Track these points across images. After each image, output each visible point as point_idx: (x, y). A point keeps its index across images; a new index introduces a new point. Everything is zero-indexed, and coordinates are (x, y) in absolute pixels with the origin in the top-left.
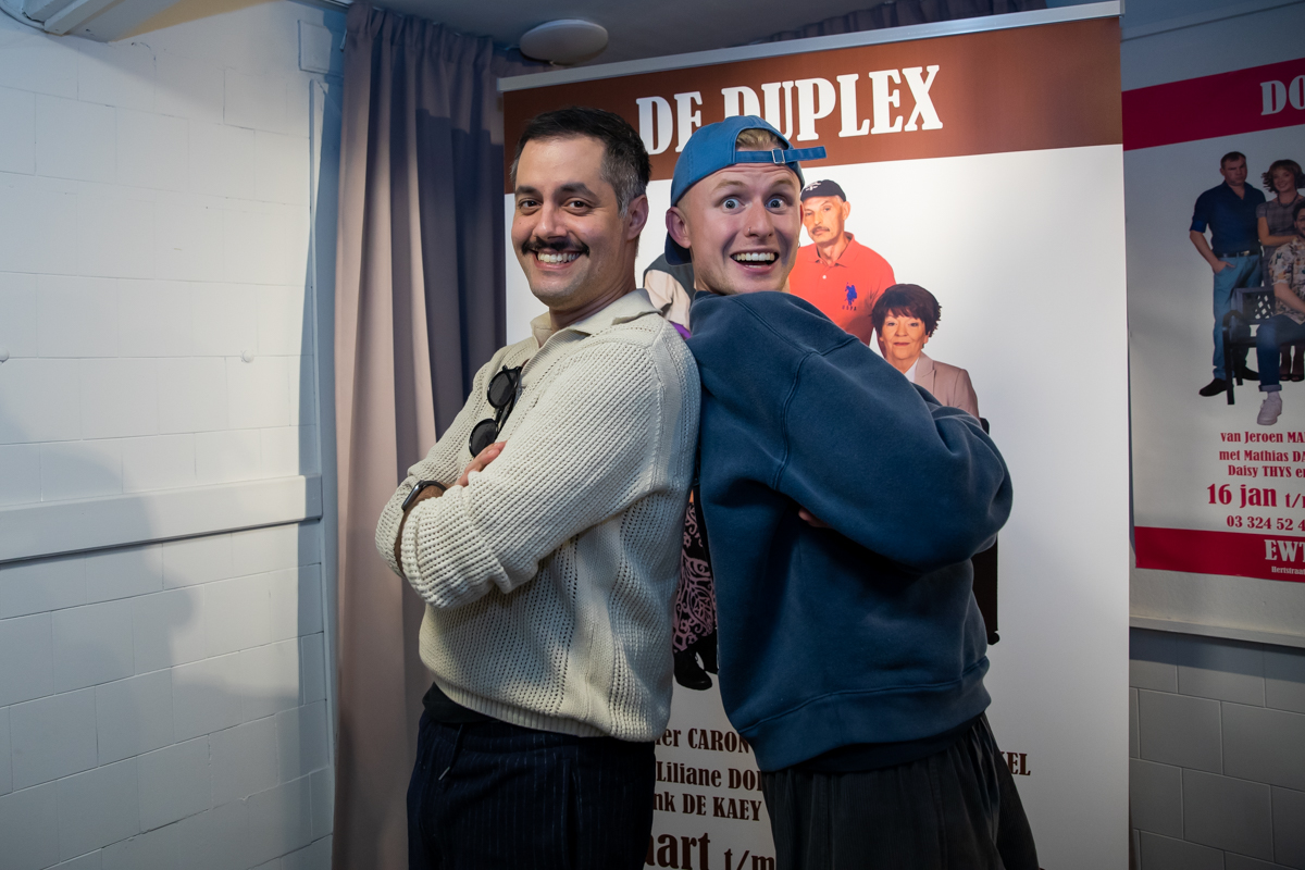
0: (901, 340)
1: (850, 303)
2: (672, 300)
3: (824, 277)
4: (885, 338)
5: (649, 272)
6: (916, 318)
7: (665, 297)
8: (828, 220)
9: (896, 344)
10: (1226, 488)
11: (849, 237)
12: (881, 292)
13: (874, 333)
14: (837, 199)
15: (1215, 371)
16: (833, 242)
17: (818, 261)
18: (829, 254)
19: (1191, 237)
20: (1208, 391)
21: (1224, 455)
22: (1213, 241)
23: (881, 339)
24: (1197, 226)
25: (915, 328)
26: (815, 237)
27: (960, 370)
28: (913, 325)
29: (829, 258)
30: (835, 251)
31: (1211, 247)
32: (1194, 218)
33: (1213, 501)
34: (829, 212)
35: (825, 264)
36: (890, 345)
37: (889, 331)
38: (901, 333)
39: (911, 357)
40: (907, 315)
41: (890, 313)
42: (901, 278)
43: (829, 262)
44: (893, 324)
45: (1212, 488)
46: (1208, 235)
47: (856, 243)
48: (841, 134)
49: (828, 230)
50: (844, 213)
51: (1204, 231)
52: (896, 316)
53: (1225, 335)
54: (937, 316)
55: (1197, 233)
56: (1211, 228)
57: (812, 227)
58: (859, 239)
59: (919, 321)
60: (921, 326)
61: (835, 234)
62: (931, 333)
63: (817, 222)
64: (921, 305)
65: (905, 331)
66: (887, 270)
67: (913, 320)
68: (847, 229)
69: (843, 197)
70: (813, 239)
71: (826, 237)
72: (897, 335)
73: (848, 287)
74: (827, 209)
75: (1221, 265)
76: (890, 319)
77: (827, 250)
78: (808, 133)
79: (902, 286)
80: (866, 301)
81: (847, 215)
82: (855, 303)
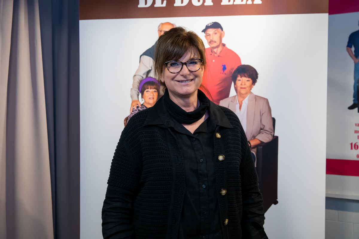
0: (243, 86)
1: (224, 72)
2: (152, 68)
3: (214, 61)
4: (237, 86)
5: (142, 57)
6: (249, 78)
7: (148, 67)
8: (216, 38)
9: (241, 88)
10: (357, 144)
11: (224, 45)
12: (236, 67)
13: (233, 84)
14: (220, 30)
15: (354, 100)
16: (217, 47)
17: (211, 54)
18: (216, 52)
19: (347, 50)
20: (351, 108)
21: (356, 132)
22: (355, 51)
23: (236, 86)
24: (349, 46)
25: (248, 82)
26: (211, 45)
27: (265, 99)
28: (248, 81)
29: (216, 53)
30: (218, 51)
31: (354, 53)
32: (349, 43)
33: (352, 149)
34: (216, 35)
35: (214, 55)
36: (239, 89)
37: (239, 83)
38: (243, 84)
39: (247, 93)
40: (245, 77)
41: (239, 76)
42: (244, 62)
43: (216, 55)
44: (240, 80)
45: (352, 144)
46: (353, 49)
47: (226, 48)
48: (222, 4)
49: (216, 42)
50: (222, 35)
51: (351, 47)
52: (241, 77)
53: (358, 86)
54: (257, 77)
55: (349, 48)
56: (354, 46)
57: (209, 40)
58: (228, 46)
59: (250, 79)
60: (251, 81)
61: (218, 44)
62: (255, 84)
63: (211, 39)
64: (251, 73)
65: (245, 83)
66: (239, 59)
67: (248, 79)
68: (223, 42)
69: (222, 29)
70: (209, 45)
71: (214, 45)
72: (241, 85)
73: (223, 65)
74: (216, 34)
75: (357, 61)
76: (239, 78)
77: (215, 50)
78: (209, 2)
79: (244, 65)
80: (230, 71)
81: (223, 36)
82: (226, 71)
